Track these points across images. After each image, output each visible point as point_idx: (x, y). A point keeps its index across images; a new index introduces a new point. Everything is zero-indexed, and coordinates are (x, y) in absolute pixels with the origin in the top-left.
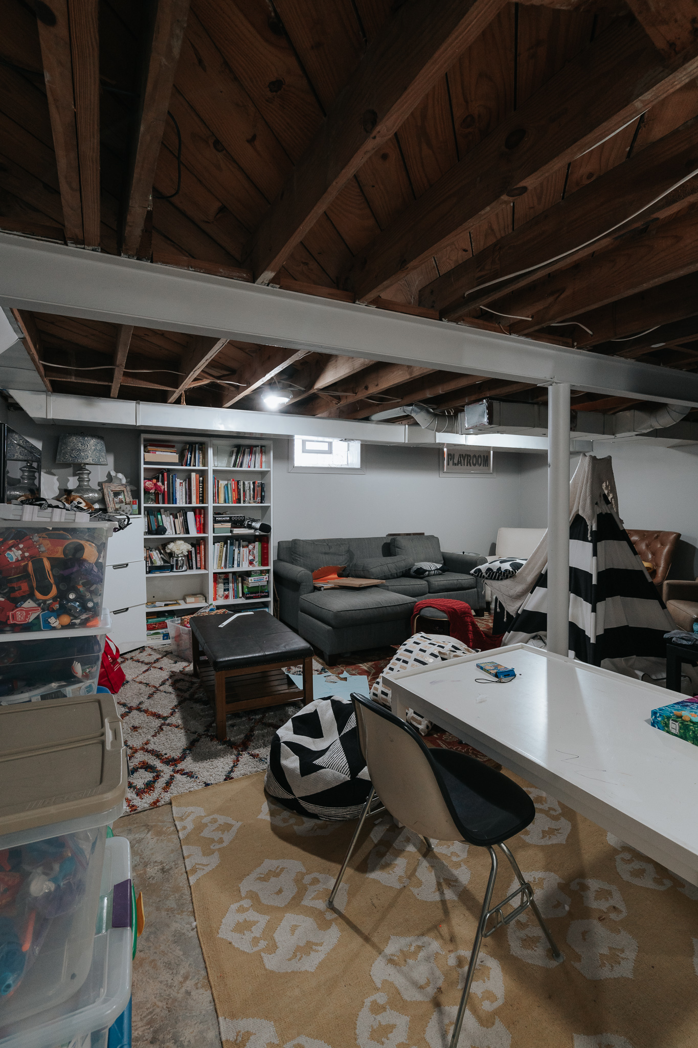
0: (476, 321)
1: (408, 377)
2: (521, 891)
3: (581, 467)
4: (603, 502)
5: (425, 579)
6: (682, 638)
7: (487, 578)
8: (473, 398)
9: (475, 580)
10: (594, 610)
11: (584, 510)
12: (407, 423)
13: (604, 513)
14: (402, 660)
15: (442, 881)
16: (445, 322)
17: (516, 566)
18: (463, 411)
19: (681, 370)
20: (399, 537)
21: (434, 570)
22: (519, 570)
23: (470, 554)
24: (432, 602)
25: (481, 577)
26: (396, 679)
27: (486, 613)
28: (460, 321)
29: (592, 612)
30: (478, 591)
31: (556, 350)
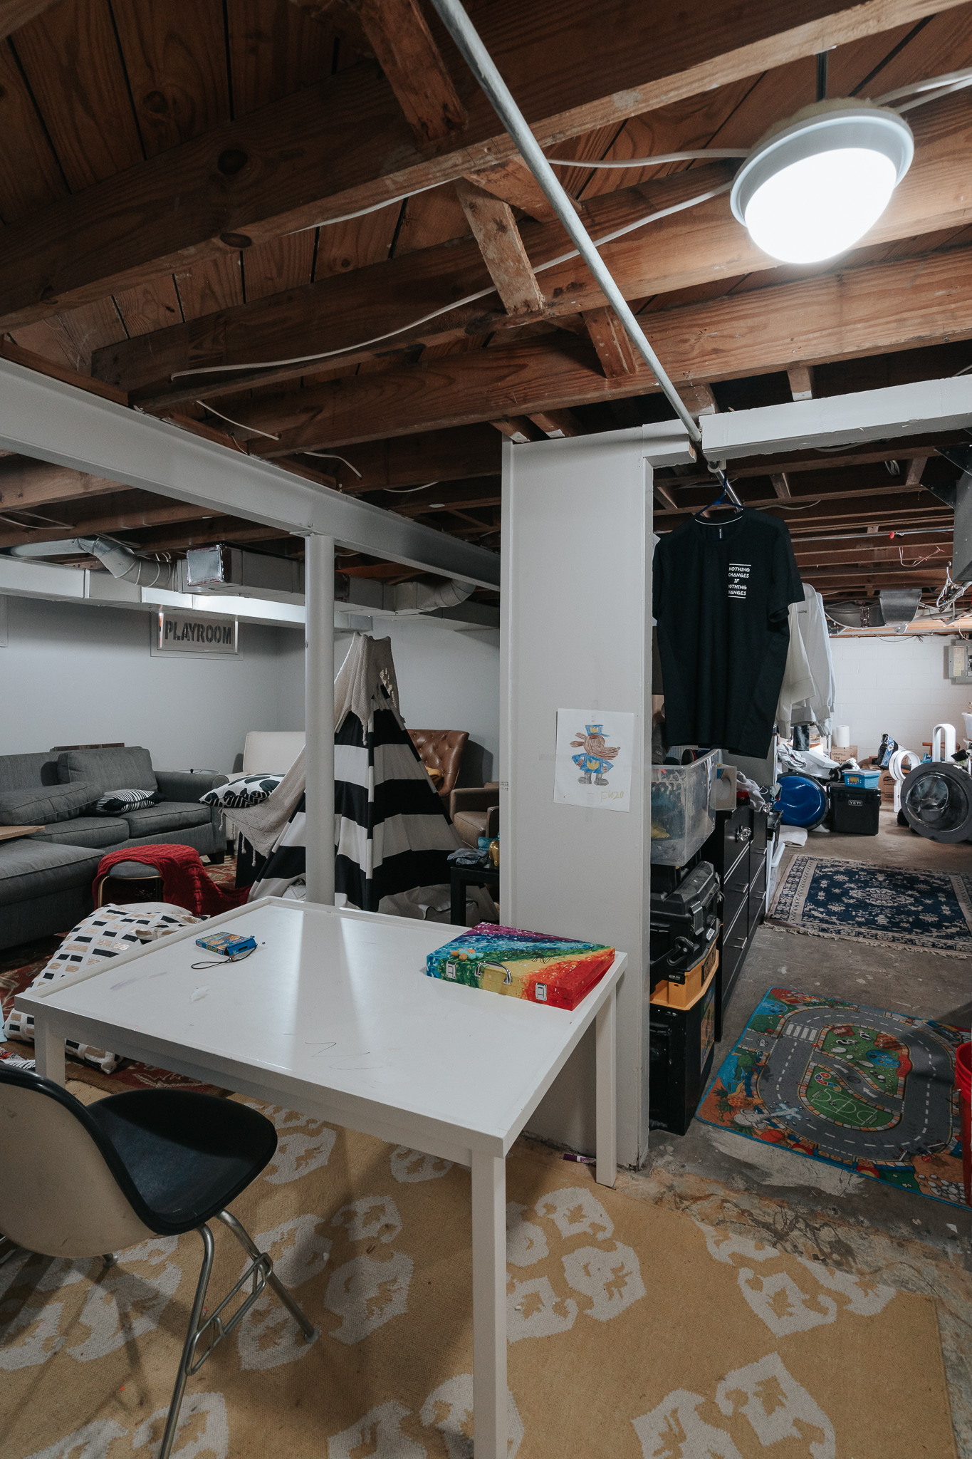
0: (195, 423)
1: (81, 490)
2: (254, 1270)
3: (354, 649)
4: (381, 696)
5: (124, 816)
6: (467, 858)
7: (226, 807)
8: (200, 540)
9: (209, 811)
10: (370, 836)
11: (357, 706)
12: (89, 567)
13: (382, 710)
14: (70, 958)
15: (129, 1308)
16: (138, 412)
17: (269, 786)
18: (184, 557)
19: (464, 540)
20: (77, 751)
21: (140, 801)
22: (273, 791)
23: (203, 773)
24: (132, 853)
25: (216, 805)
26: (42, 997)
27: (227, 858)
28: (165, 417)
29: (368, 838)
30: (214, 826)
31: (316, 489)
